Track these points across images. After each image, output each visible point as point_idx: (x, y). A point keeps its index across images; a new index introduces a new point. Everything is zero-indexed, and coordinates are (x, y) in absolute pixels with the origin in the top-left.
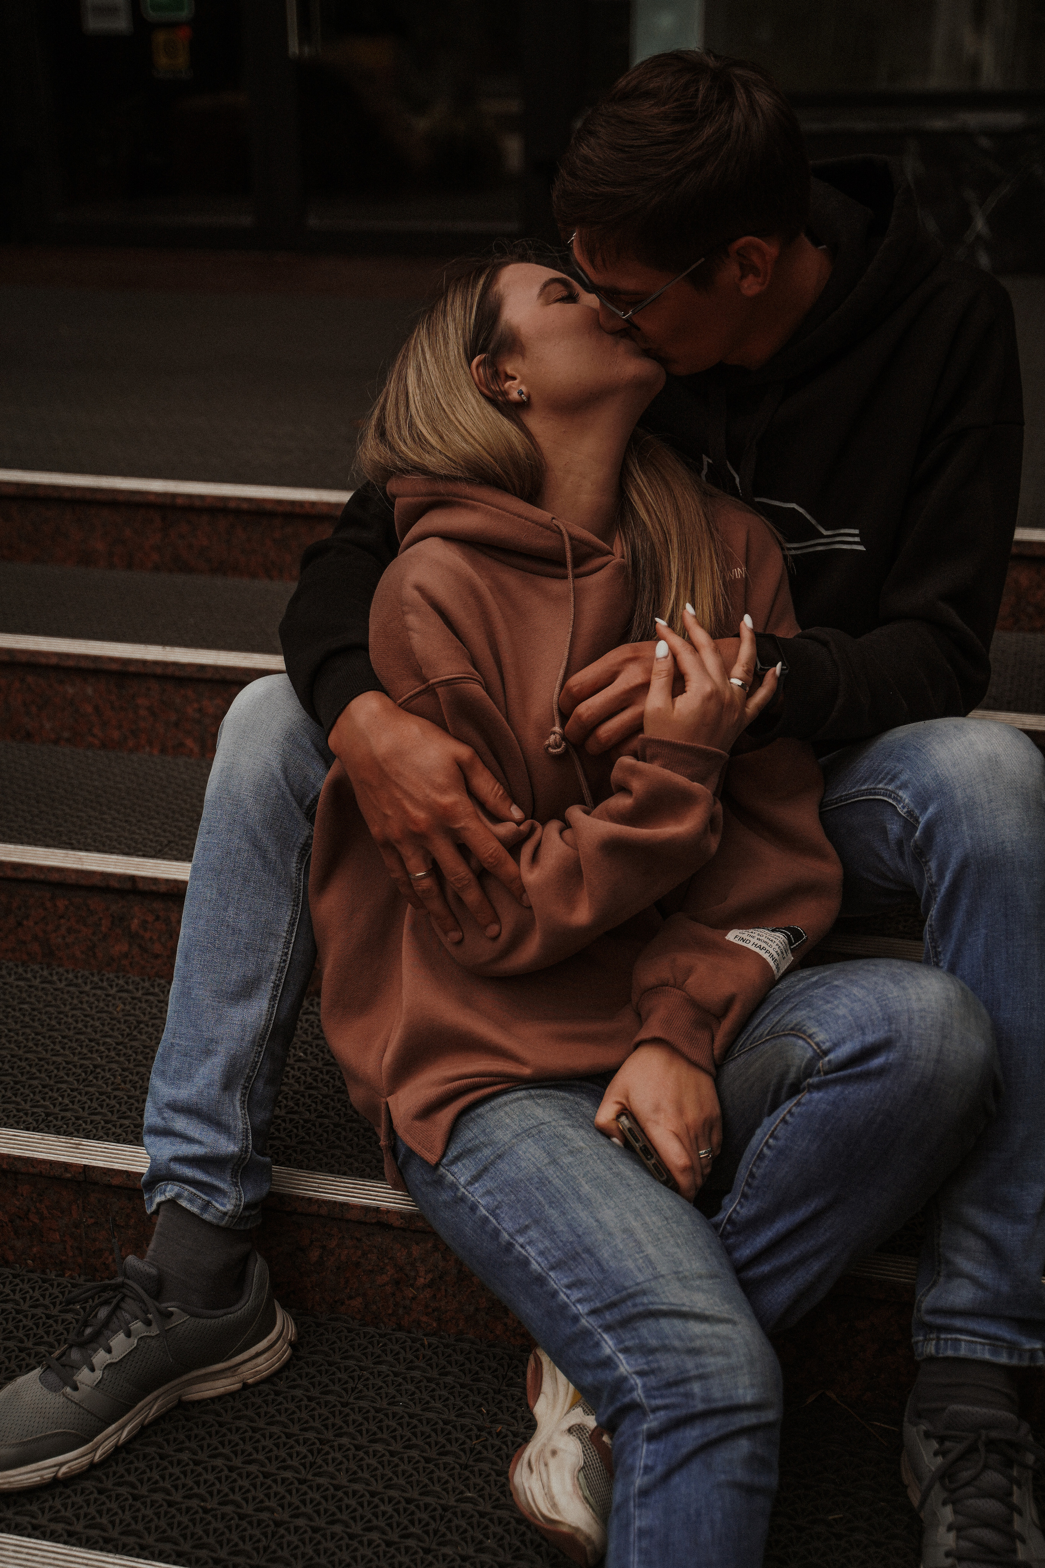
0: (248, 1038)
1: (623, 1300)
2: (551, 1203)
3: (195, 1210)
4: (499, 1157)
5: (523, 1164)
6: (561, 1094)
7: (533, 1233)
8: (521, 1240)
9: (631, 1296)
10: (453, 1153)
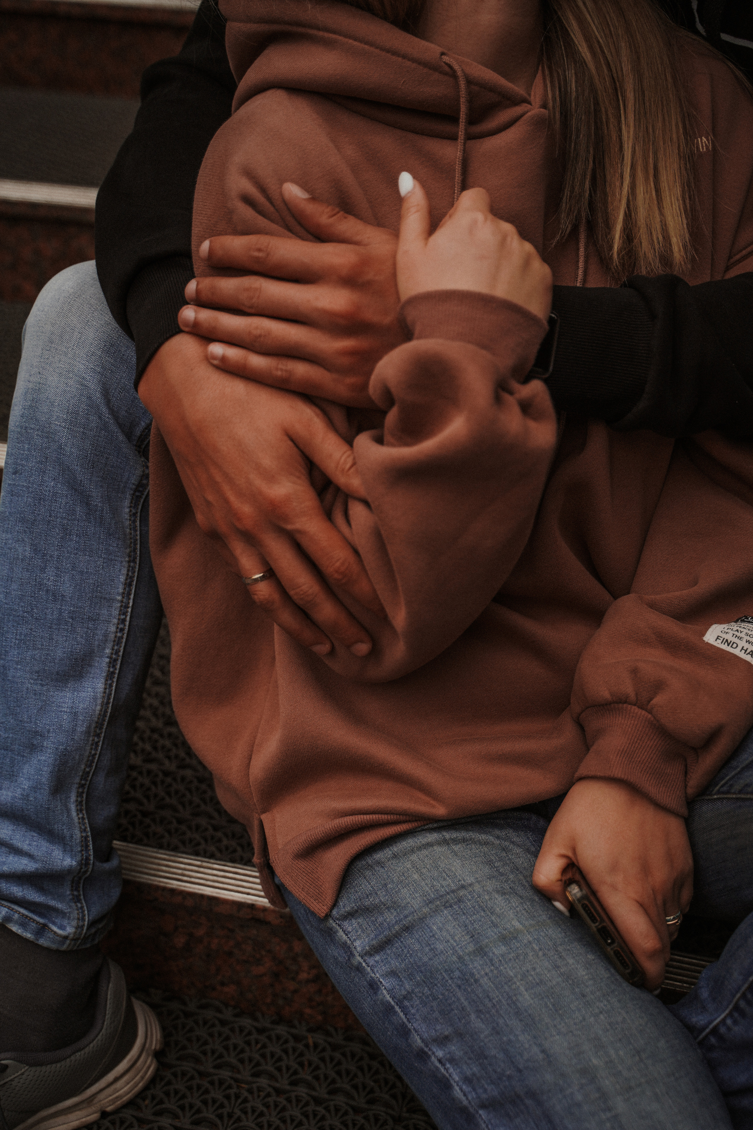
0: (81, 729)
2: (479, 1012)
3: (28, 935)
4: (407, 929)
5: (440, 946)
6: (483, 837)
7: (455, 1049)
8: (440, 1054)
10: (346, 905)
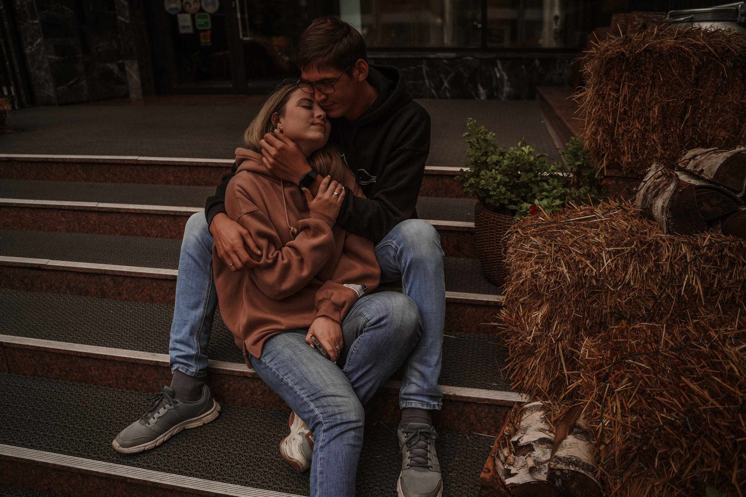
0: (197, 319)
1: (317, 393)
2: (294, 366)
3: (184, 372)
4: (278, 354)
5: (286, 355)
7: (289, 375)
8: (286, 377)
9: (319, 391)
10: (264, 353)
